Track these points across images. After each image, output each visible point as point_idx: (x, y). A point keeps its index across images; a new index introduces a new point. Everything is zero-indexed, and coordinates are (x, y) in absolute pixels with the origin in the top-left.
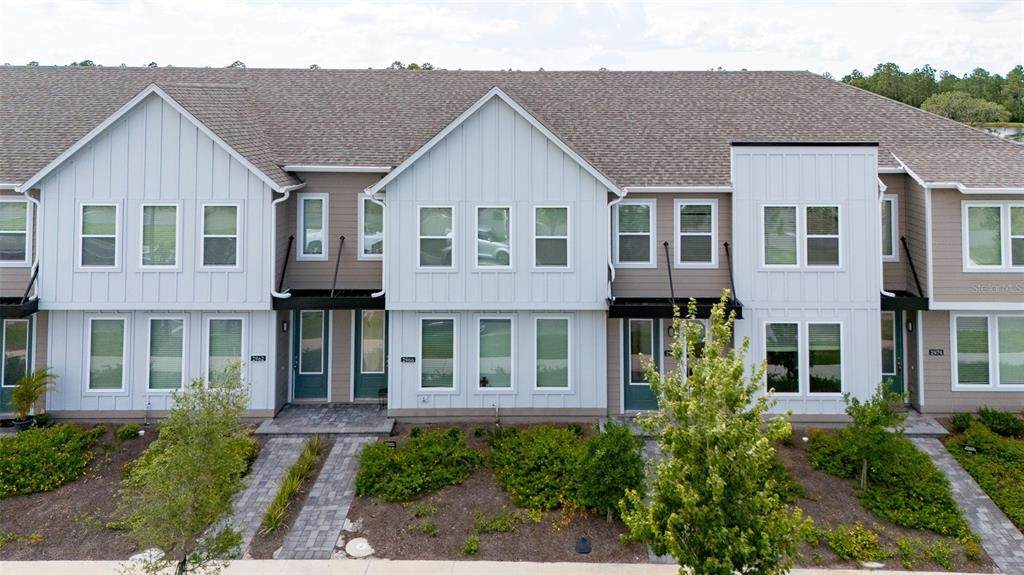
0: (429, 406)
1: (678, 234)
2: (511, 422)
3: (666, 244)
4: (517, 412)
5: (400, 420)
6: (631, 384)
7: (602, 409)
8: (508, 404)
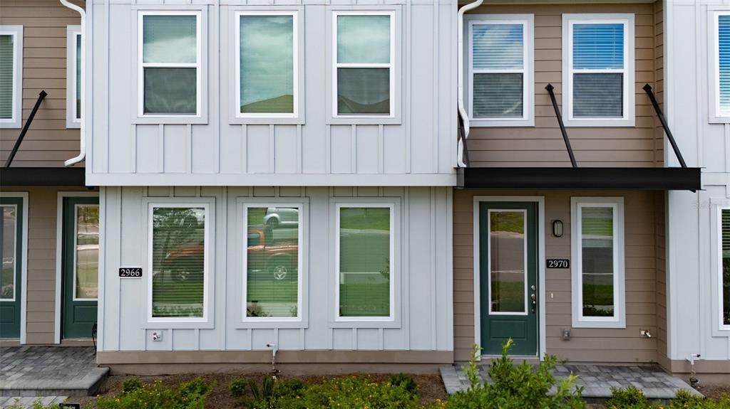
0: (165, 346)
1: (569, 71)
2: (299, 372)
3: (550, 88)
4: (306, 357)
5: (114, 369)
6: (491, 313)
7: (447, 353)
8: (292, 343)
